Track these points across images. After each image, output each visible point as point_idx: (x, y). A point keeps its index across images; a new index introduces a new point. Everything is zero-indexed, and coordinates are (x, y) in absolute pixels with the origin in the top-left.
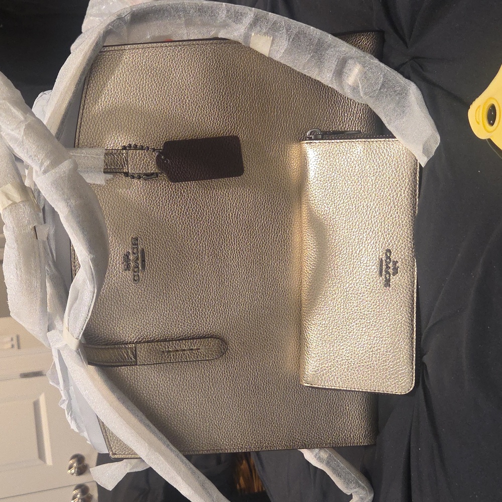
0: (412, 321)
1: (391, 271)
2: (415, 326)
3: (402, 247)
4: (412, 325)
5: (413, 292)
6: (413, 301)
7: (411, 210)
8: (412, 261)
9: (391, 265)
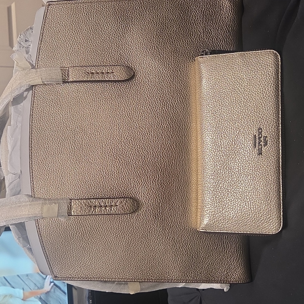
0: (279, 179)
1: (262, 143)
2: (281, 183)
3: (270, 126)
4: (279, 182)
5: (279, 158)
6: (279, 164)
7: (276, 99)
8: (277, 136)
9: (262, 139)
